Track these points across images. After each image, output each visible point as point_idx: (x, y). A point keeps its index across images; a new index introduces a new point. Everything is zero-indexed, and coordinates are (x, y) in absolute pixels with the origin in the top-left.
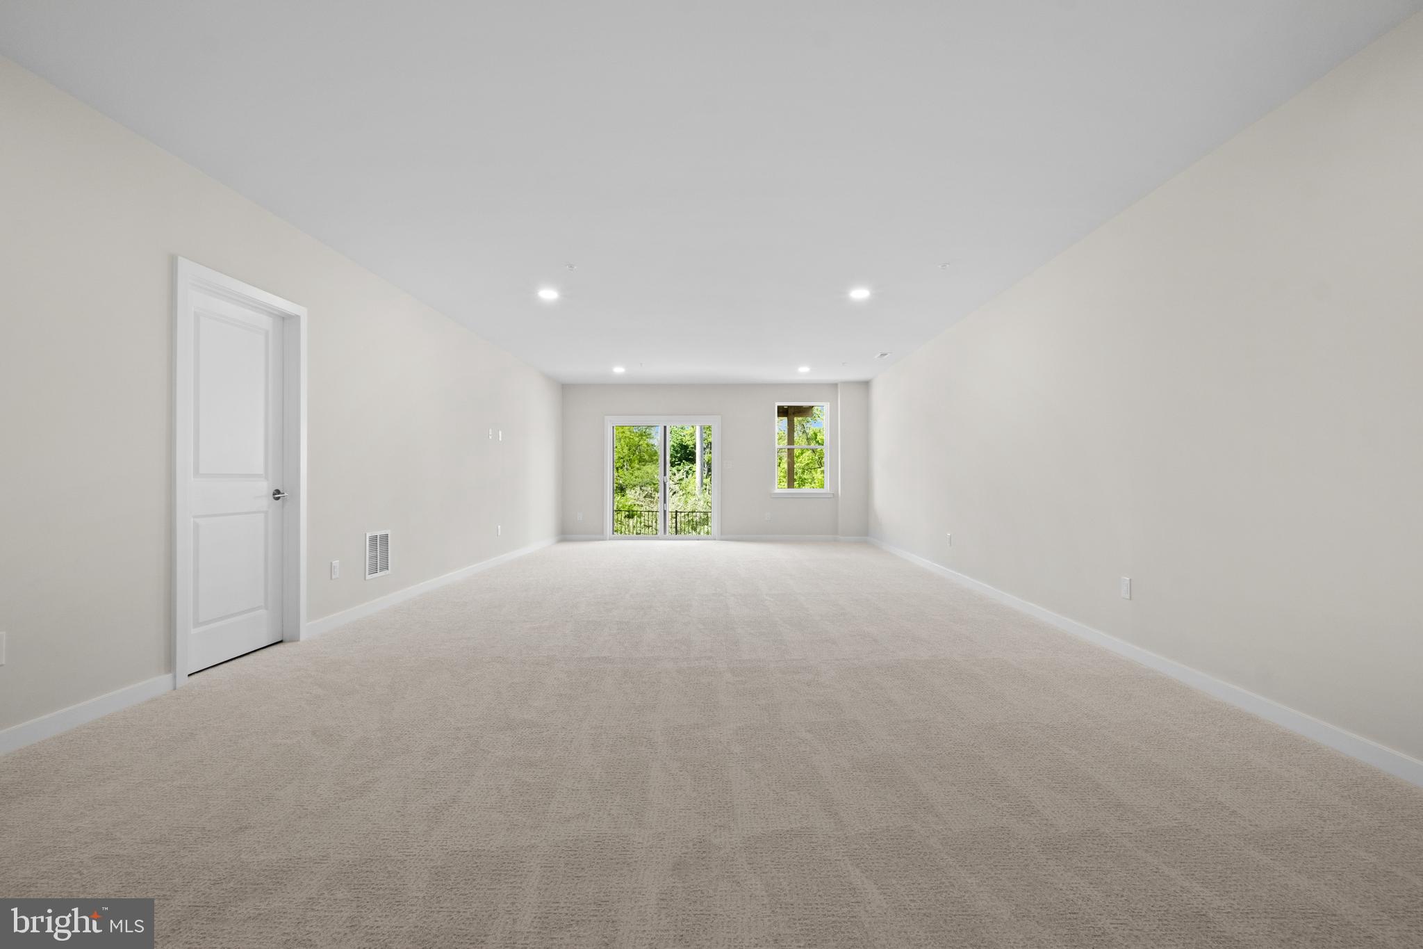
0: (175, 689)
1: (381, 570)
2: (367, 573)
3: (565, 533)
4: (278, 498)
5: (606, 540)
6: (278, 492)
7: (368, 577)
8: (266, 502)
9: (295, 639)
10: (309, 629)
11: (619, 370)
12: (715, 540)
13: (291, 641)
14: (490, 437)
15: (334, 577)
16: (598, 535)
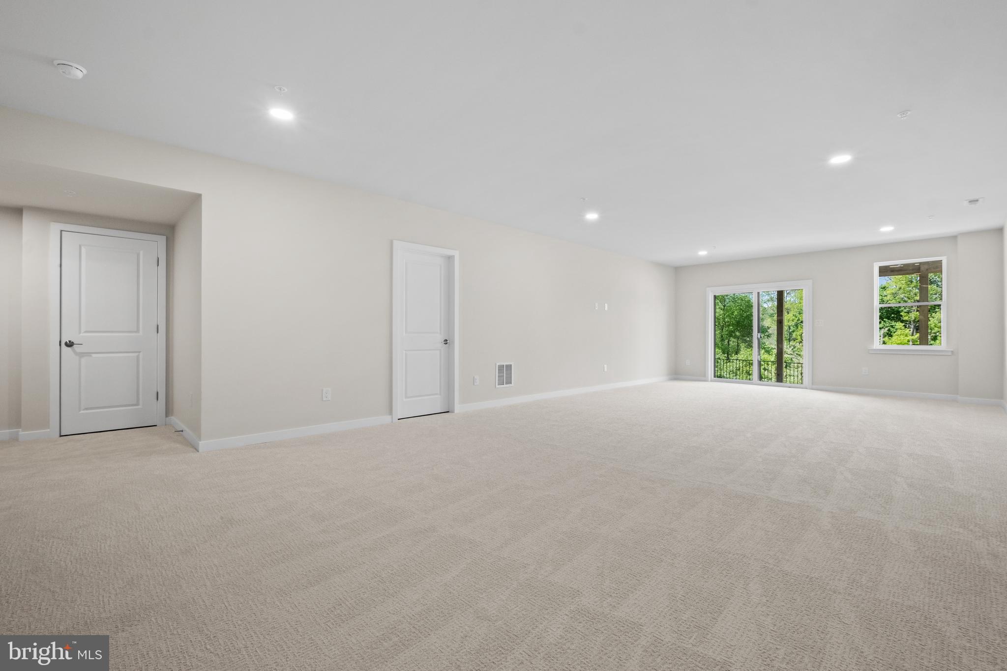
0: (392, 422)
1: (506, 383)
2: (497, 383)
3: (676, 374)
4: (446, 343)
5: (708, 381)
6: (446, 340)
7: (497, 386)
8: (440, 345)
9: (453, 412)
10: (458, 408)
11: (703, 253)
12: (807, 388)
13: (451, 412)
14: (597, 308)
15: (475, 384)
16: (702, 378)
